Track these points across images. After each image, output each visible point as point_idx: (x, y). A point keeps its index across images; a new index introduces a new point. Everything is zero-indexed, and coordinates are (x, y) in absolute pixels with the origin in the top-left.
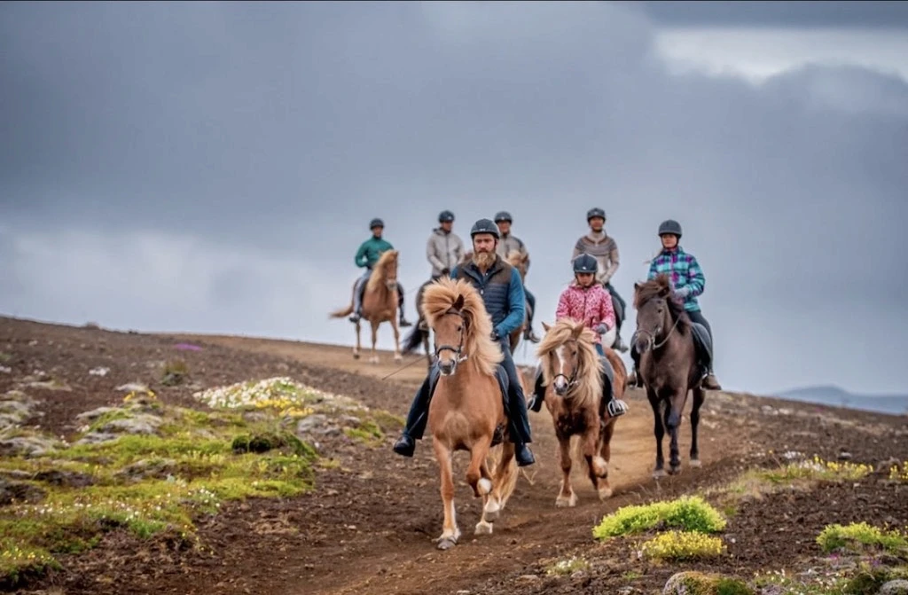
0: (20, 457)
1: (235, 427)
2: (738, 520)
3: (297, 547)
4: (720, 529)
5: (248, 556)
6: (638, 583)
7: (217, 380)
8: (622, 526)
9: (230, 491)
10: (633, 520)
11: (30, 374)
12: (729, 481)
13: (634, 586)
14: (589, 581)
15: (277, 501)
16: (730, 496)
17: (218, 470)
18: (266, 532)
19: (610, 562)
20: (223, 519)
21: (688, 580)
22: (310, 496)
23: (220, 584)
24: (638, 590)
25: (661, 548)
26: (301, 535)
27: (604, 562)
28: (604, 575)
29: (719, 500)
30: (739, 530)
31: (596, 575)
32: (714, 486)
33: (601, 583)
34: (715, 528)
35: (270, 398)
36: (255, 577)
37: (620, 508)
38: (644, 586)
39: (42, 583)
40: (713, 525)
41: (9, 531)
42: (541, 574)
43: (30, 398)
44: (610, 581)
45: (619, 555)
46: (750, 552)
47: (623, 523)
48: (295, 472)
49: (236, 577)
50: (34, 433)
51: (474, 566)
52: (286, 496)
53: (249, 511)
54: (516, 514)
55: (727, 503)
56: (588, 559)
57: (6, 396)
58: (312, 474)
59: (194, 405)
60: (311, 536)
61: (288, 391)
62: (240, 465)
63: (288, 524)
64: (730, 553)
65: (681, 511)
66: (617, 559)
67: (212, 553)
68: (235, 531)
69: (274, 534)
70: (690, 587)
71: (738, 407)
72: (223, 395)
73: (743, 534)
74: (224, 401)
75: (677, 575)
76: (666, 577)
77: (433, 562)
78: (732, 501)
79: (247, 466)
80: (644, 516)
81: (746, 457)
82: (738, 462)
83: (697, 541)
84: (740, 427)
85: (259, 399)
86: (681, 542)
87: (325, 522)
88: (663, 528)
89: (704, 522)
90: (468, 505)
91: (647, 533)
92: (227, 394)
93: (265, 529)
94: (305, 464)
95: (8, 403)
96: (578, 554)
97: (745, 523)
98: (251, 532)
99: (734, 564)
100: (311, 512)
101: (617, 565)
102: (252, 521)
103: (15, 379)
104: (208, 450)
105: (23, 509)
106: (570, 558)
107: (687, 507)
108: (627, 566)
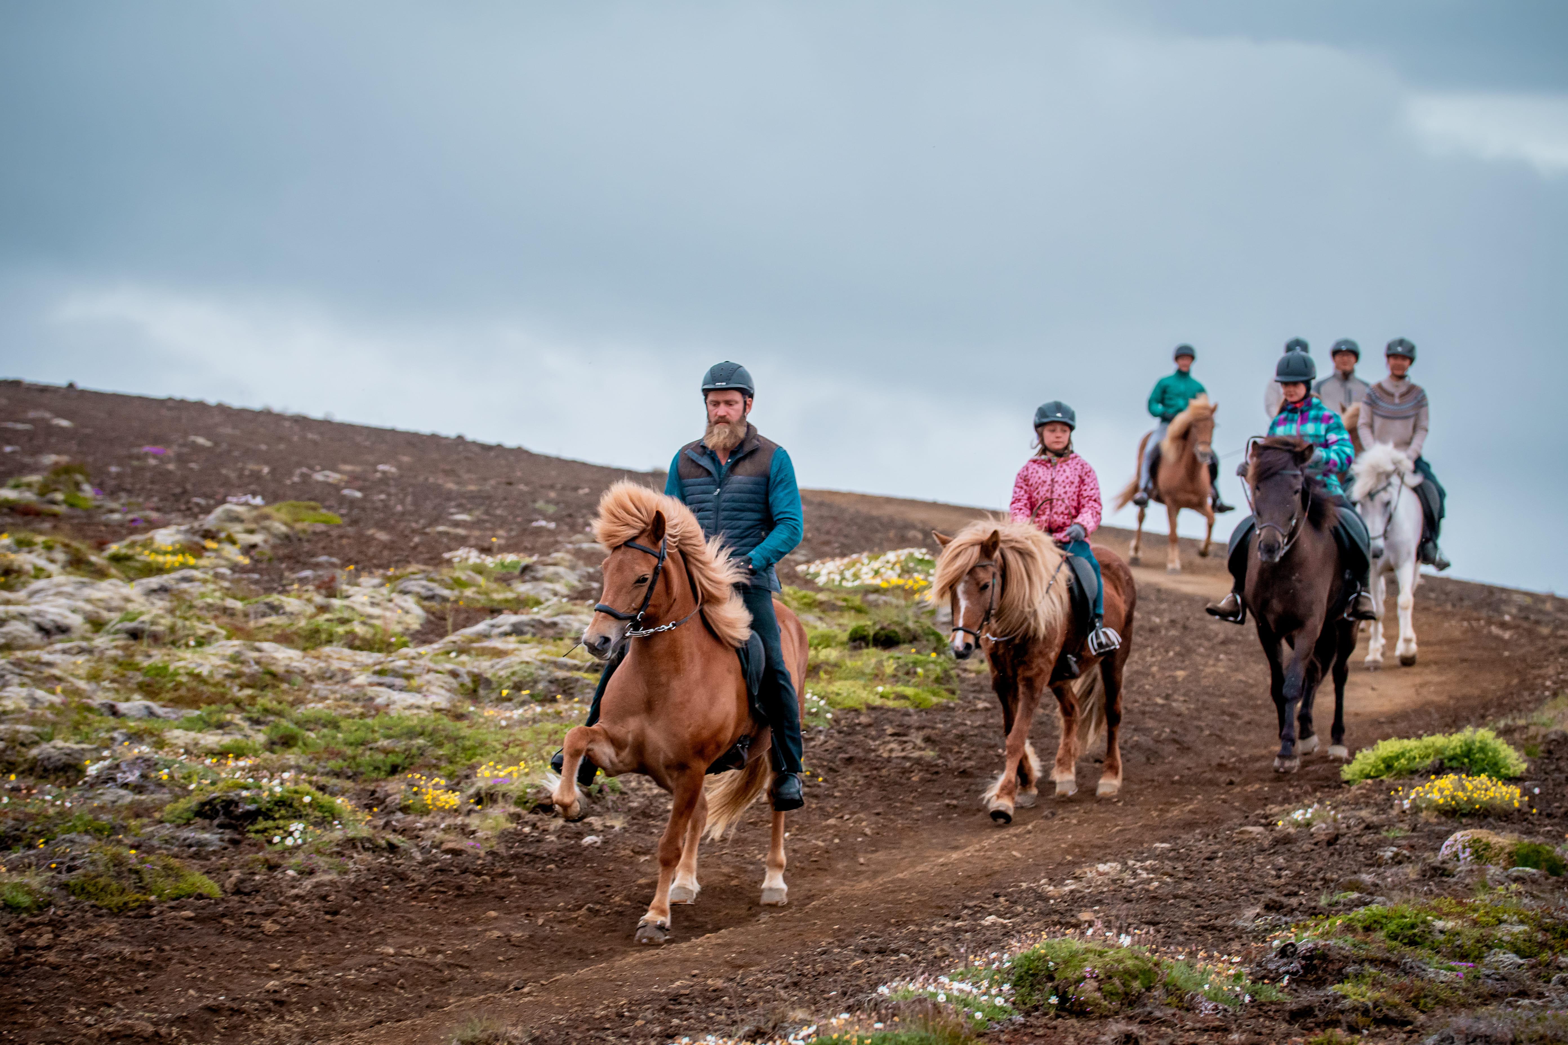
0: (568, 641)
1: (853, 613)
2: (1543, 763)
3: (935, 777)
4: (1518, 774)
5: (869, 785)
6: (1404, 842)
7: (827, 549)
8: (1382, 766)
9: (844, 699)
10: (1397, 758)
11: (580, 533)
12: (1531, 711)
13: (1399, 846)
14: (1336, 838)
15: (909, 715)
16: (1532, 730)
17: (829, 669)
18: (894, 755)
19: (1364, 813)
20: (836, 735)
21: (1475, 841)
22: (953, 709)
23: (832, 821)
24: (1405, 852)
25: (1435, 796)
26: (940, 761)
27: (1357, 813)
28: (1357, 830)
29: (1517, 735)
30: (1544, 776)
31: (1345, 830)
32: (1510, 717)
33: (1352, 841)
34: (1510, 773)
35: (900, 576)
36: (878, 814)
37: (1379, 741)
38: (1412, 847)
39: (597, 808)
40: (1509, 769)
41: (554, 737)
42: (1270, 825)
43: (581, 563)
44: (1365, 840)
45: (1376, 804)
46: (1559, 808)
47: (1384, 760)
48: (933, 677)
49: (853, 813)
50: (586, 610)
51: (1175, 813)
52: (920, 708)
53: (870, 725)
54: (1233, 744)
55: (1527, 739)
56: (1334, 808)
57: (549, 560)
58: (956, 680)
59: (798, 581)
60: (953, 763)
61: (926, 568)
62: (859, 663)
63: (923, 745)
64: (1532, 807)
65: (1464, 748)
66: (1374, 810)
67: (820, 779)
68: (852, 751)
69: (904, 758)
70: (1477, 851)
71: (1540, 611)
72: (835, 570)
73: (1550, 783)
74: (837, 578)
75: (1458, 835)
76: (1442, 837)
77: (1120, 804)
78: (1534, 737)
79: (868, 666)
80: (1412, 754)
81: (1554, 678)
82: (1543, 685)
83: (1486, 790)
84: (1545, 638)
85: (885, 577)
86: (1464, 789)
87: (973, 745)
88: (1440, 770)
89: (1496, 764)
90: (1167, 730)
91: (1416, 777)
92: (842, 568)
93: (891, 750)
94: (947, 666)
95: (551, 569)
96: (1320, 801)
97: (1553, 767)
98: (873, 754)
99: (1537, 822)
100: (954, 731)
101: (1375, 819)
102: (874, 739)
103: (560, 538)
104: (816, 642)
105: (572, 709)
106: (1309, 806)
107: (1473, 742)
108: (1389, 820)
